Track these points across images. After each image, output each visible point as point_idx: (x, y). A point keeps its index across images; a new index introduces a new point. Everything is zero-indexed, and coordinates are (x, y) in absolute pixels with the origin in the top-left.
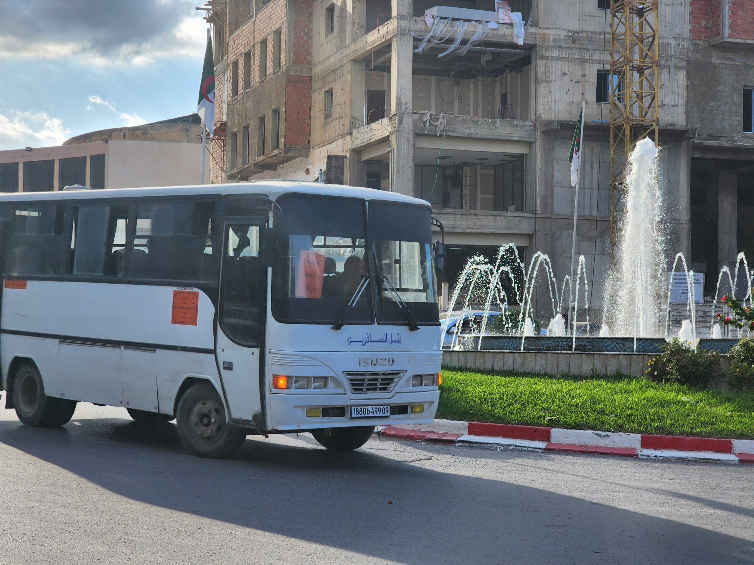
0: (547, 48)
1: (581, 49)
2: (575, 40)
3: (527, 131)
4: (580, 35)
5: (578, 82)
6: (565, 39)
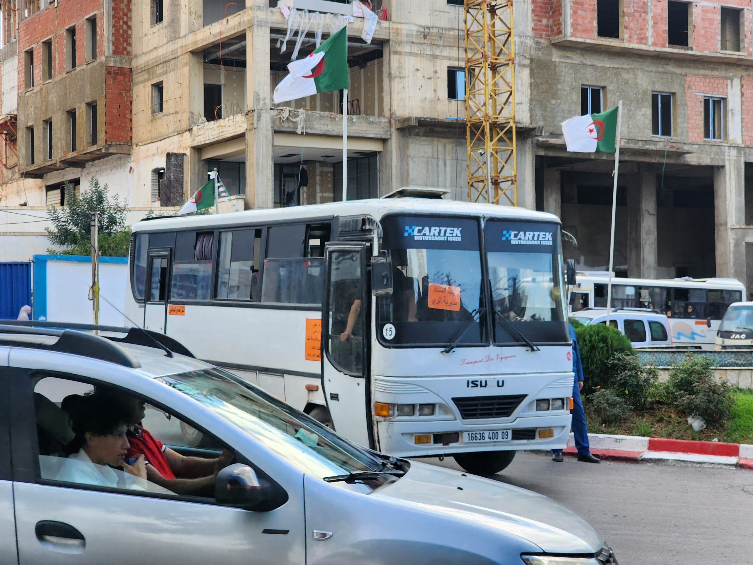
0: (400, 43)
1: (432, 45)
2: (426, 36)
3: (383, 128)
4: (431, 30)
5: (431, 78)
6: (416, 35)
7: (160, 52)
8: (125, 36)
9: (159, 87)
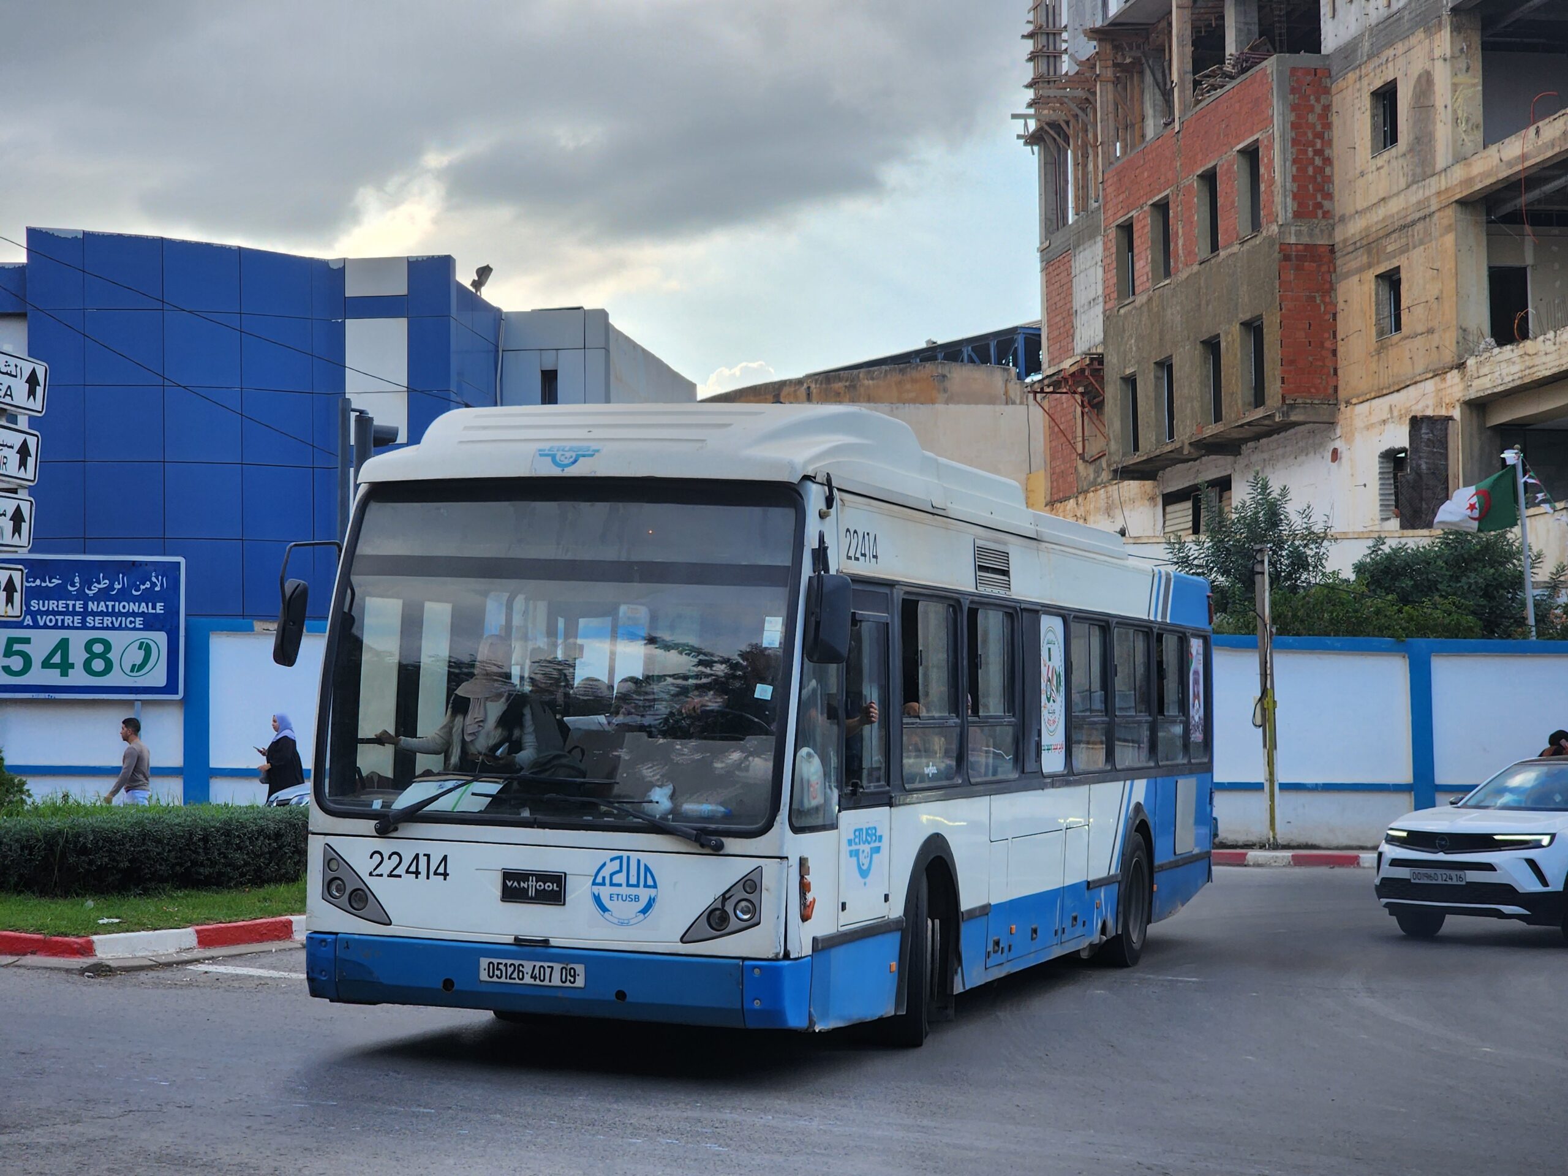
7: (1394, 206)
8: (1319, 179)
9: (1392, 281)
